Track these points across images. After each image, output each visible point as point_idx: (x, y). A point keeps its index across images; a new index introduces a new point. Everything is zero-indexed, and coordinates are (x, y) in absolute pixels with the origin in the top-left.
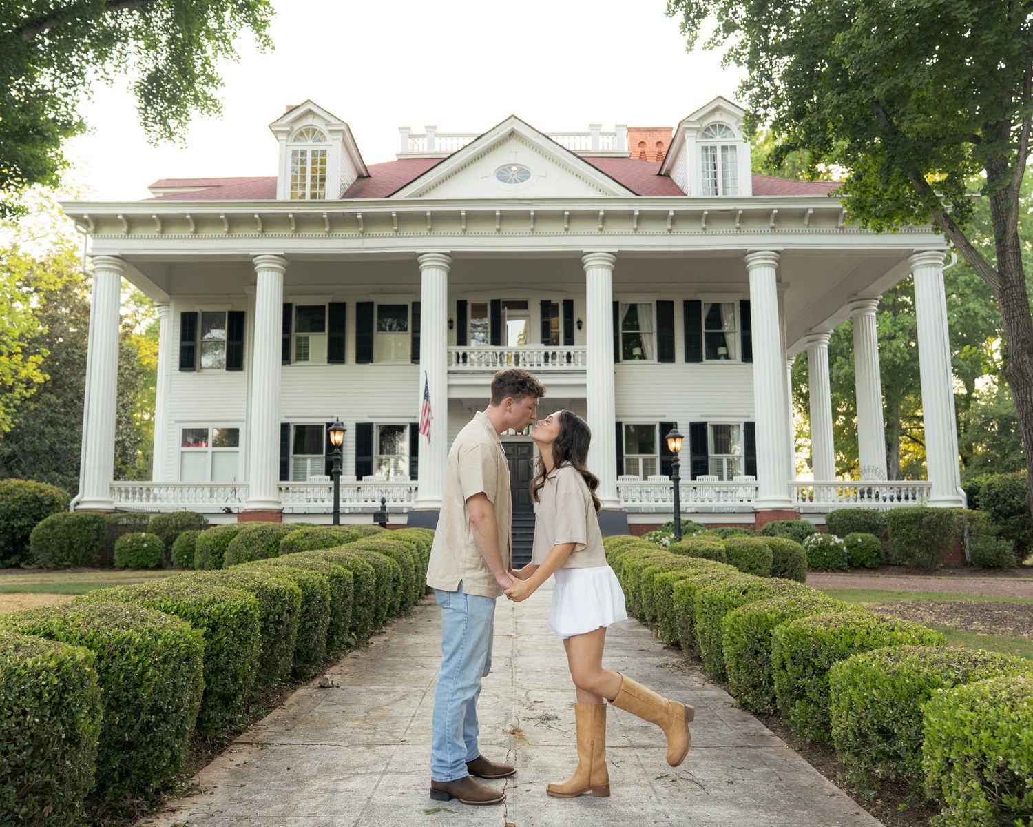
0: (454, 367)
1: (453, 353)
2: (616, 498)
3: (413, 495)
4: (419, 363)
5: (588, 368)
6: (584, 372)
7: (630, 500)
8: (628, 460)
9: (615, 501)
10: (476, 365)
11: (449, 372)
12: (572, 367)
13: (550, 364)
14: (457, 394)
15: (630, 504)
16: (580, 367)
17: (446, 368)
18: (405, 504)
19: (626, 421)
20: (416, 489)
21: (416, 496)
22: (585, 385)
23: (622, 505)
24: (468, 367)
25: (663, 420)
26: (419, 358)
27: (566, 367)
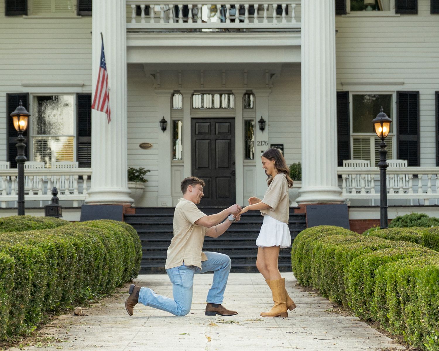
0: (134, 25)
1: (134, 6)
2: (337, 189)
3: (85, 185)
4: (91, 15)
5: (303, 25)
6: (298, 30)
7: (354, 191)
8: (356, 140)
9: (335, 192)
10: (162, 21)
11: (129, 31)
12: (284, 23)
13: (256, 20)
14: (138, 58)
15: (354, 195)
16: (293, 24)
17: (125, 26)
18: (76, 196)
19: (353, 90)
20: (89, 178)
21: (89, 187)
22: (299, 47)
23: (345, 195)
24: (152, 24)
25: (401, 88)
26: (90, 9)
27: (275, 24)
